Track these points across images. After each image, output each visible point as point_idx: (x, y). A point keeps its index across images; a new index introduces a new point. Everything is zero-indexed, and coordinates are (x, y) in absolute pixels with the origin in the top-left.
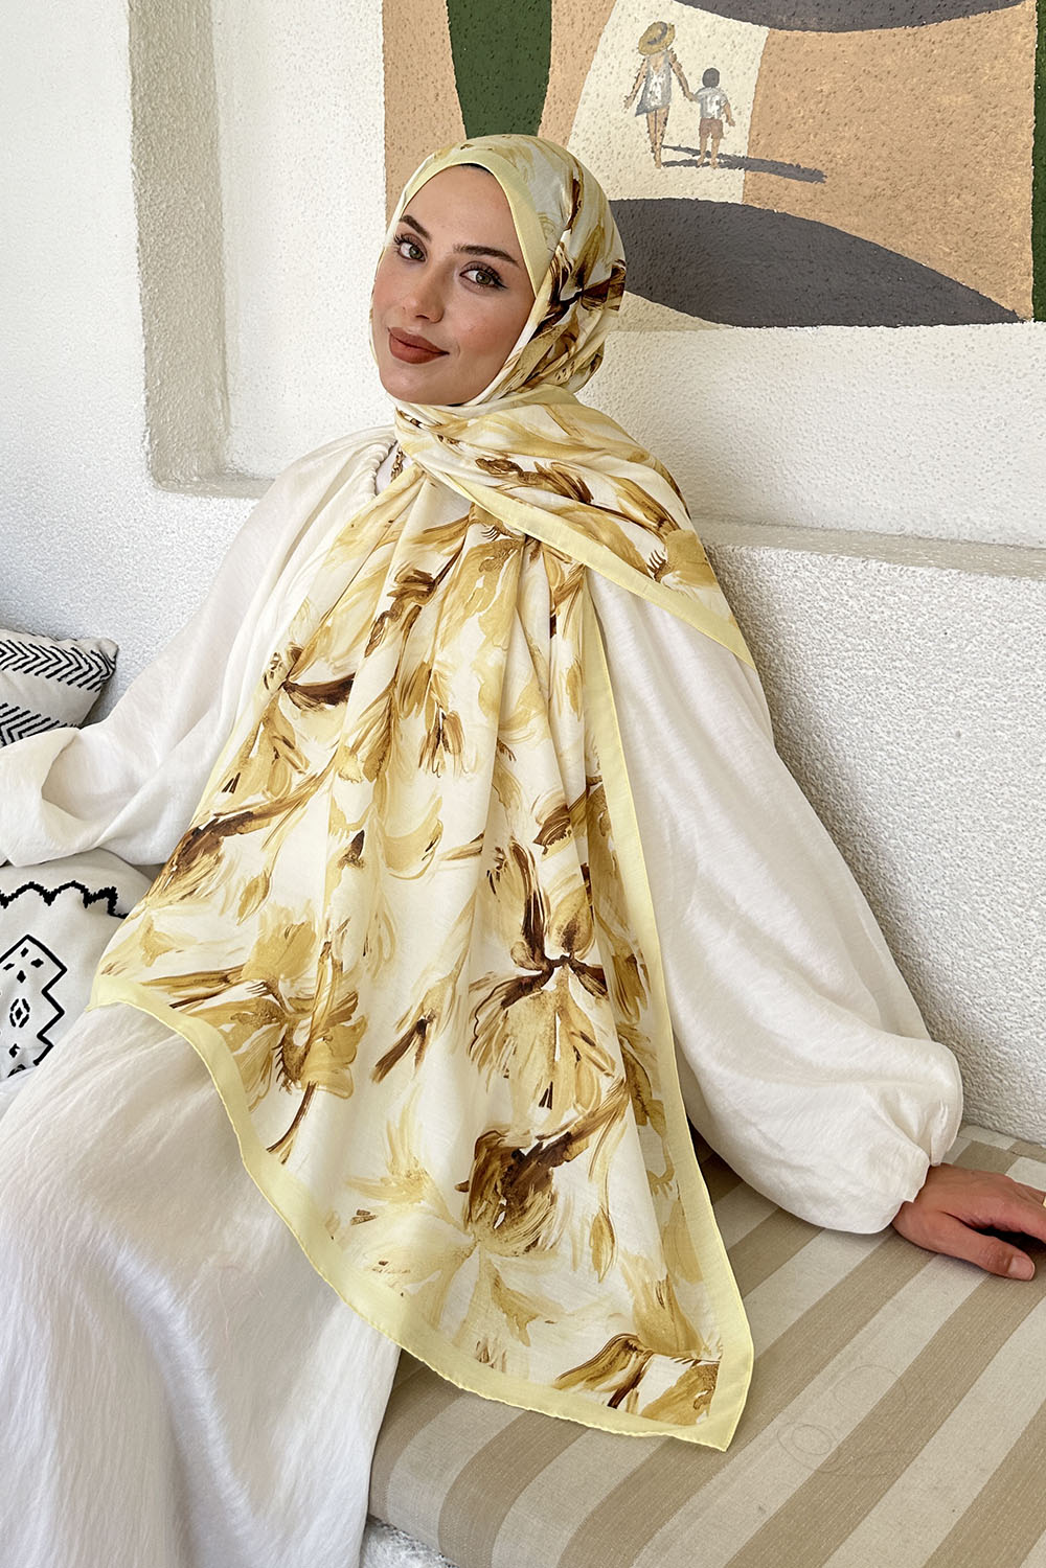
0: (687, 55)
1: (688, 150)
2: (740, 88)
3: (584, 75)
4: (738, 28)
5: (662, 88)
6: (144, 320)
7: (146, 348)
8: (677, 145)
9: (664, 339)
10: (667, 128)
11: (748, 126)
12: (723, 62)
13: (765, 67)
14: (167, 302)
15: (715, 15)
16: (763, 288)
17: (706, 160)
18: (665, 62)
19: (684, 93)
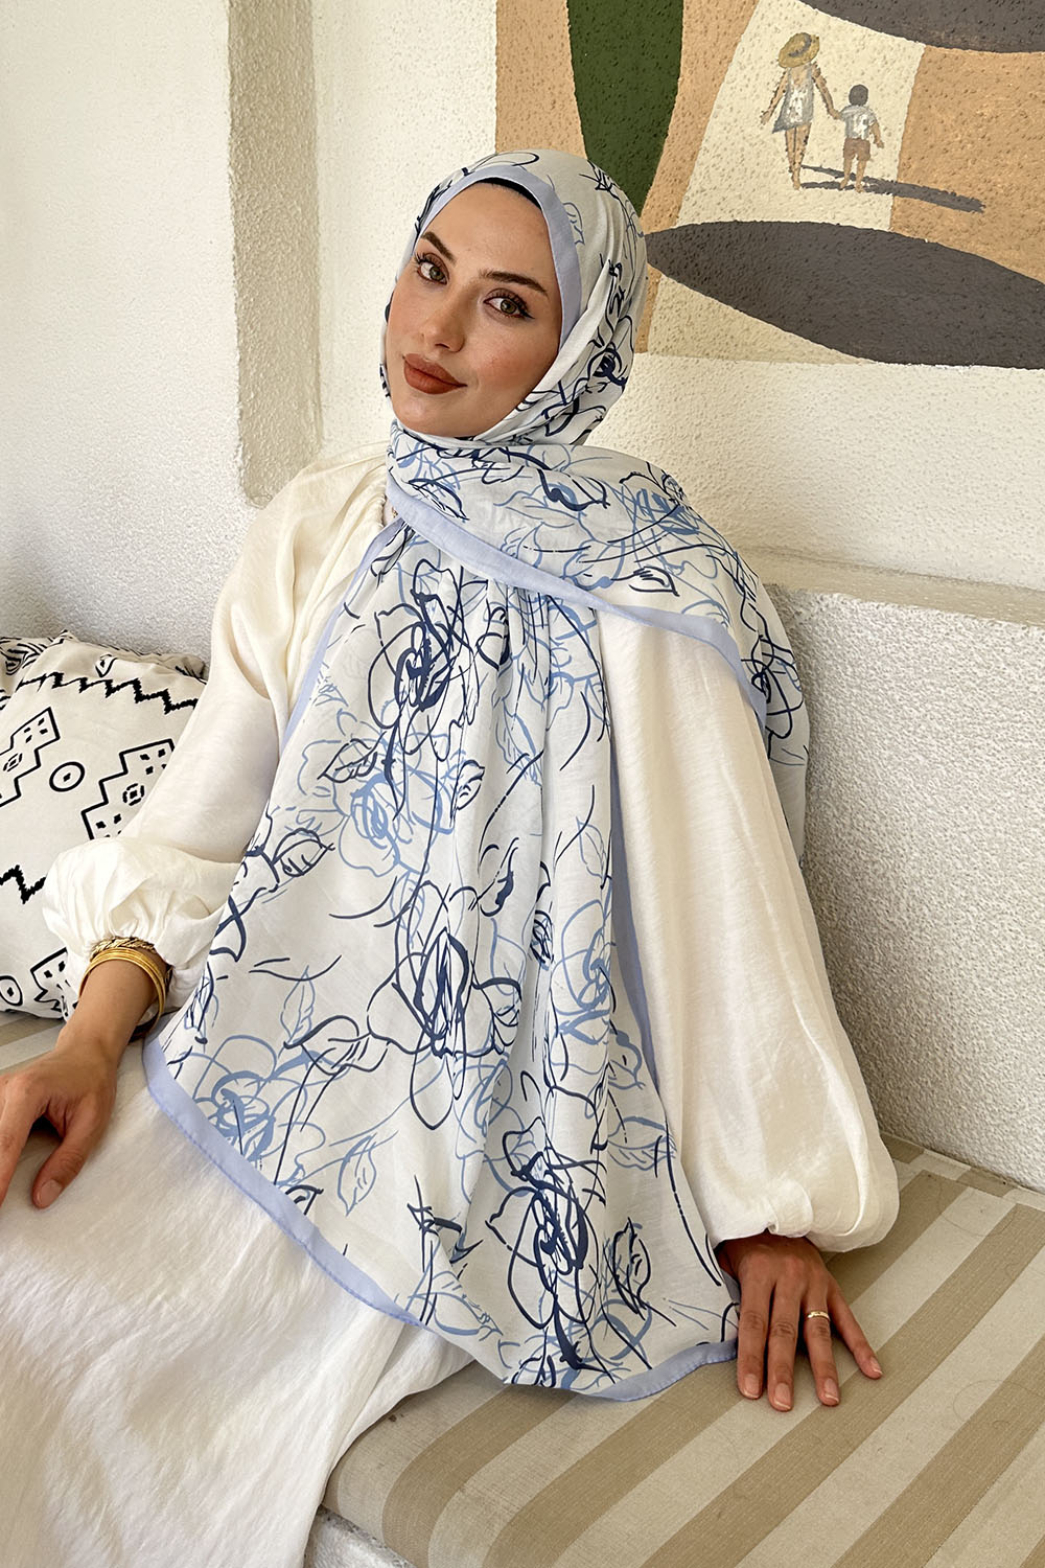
0: (832, 69)
1: (830, 171)
2: (891, 107)
3: (717, 86)
4: (890, 43)
5: (803, 105)
6: (239, 331)
7: (241, 360)
8: (818, 166)
9: (797, 371)
10: (807, 147)
11: (899, 149)
12: (872, 79)
13: (919, 86)
14: (262, 312)
15: (865, 28)
16: (909, 322)
17: (850, 183)
18: (807, 77)
19: (828, 111)
